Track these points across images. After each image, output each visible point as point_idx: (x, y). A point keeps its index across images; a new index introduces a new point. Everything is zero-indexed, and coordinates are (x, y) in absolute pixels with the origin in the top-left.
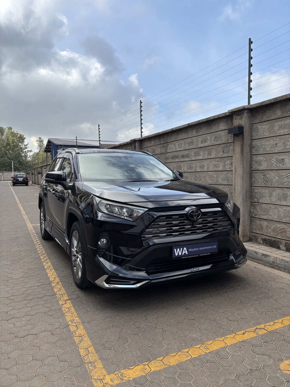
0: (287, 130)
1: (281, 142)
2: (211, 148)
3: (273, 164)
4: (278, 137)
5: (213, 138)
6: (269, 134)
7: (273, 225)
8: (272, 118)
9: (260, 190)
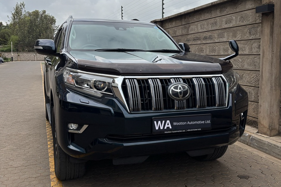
2: (236, 29)
5: (239, 18)
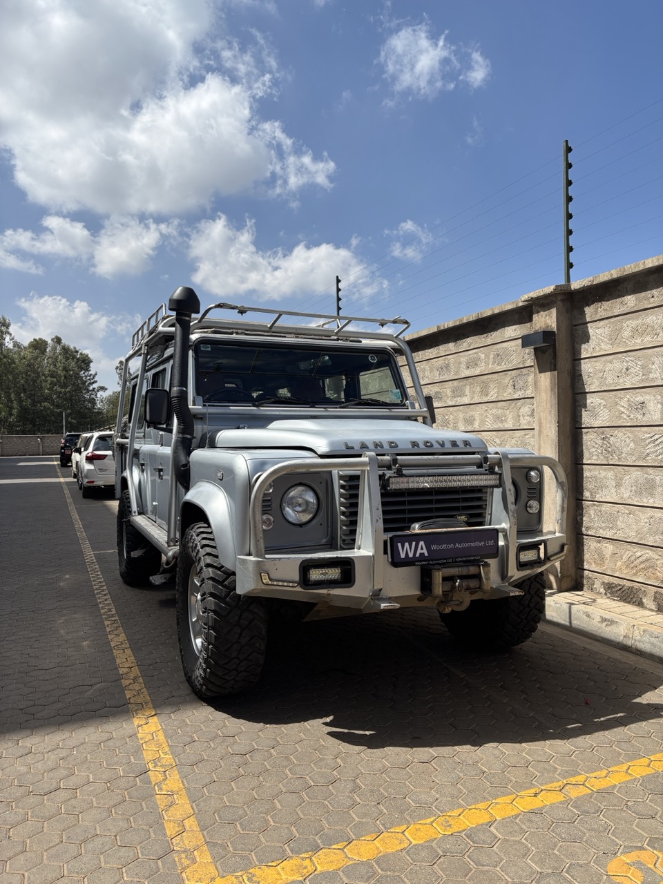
0: (648, 338)
1: (637, 364)
2: (487, 379)
3: (623, 413)
4: (630, 354)
5: (492, 356)
6: (611, 347)
7: (627, 552)
8: (617, 312)
9: (597, 473)
